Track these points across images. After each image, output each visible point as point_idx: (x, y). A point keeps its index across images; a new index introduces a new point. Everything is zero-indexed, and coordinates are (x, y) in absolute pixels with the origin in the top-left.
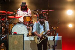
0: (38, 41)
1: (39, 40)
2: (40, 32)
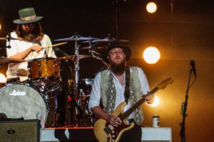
0: (109, 138)
1: (112, 134)
2: (114, 105)
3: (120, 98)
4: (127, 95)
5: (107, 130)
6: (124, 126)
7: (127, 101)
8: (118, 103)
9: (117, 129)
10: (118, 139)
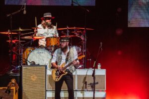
3: (63, 61)
4: (67, 60)
5: (56, 74)
6: (63, 73)
7: (66, 62)
8: (62, 63)
9: (60, 74)
10: (60, 78)
